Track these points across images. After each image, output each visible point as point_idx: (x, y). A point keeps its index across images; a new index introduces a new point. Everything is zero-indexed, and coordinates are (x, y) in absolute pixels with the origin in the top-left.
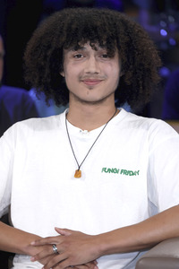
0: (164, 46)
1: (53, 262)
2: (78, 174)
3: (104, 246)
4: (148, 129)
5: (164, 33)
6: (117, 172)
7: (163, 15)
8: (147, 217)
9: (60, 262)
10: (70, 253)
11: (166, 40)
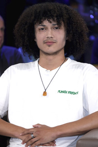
0: (92, 24)
1: (31, 142)
2: (45, 94)
3: (59, 133)
4: (83, 69)
5: (92, 16)
6: (66, 92)
7: (91, 7)
8: (83, 117)
9: (35, 142)
10: (40, 137)
11: (93, 20)
